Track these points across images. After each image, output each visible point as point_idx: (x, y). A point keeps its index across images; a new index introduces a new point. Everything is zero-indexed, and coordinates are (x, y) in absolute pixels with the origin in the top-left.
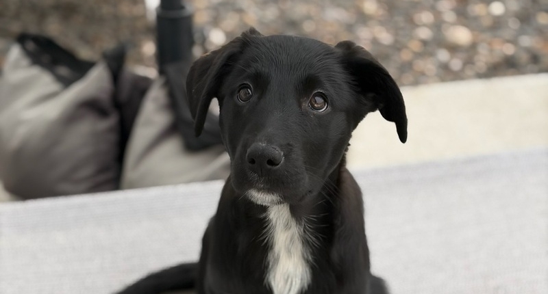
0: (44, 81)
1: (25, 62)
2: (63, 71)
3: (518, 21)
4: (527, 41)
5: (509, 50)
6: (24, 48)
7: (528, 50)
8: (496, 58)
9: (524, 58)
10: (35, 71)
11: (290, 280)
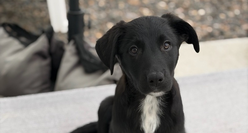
0: (15, 44)
1: (6, 35)
2: (23, 39)
3: (212, 17)
4: (217, 26)
5: (210, 30)
6: (5, 29)
7: (218, 30)
8: (205, 33)
9: (217, 33)
10: (11, 39)
11: (152, 125)
